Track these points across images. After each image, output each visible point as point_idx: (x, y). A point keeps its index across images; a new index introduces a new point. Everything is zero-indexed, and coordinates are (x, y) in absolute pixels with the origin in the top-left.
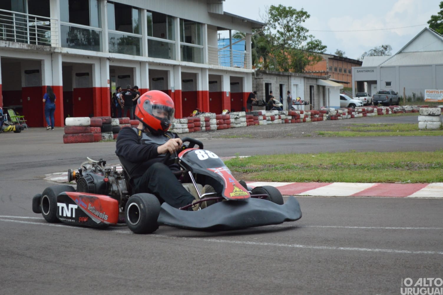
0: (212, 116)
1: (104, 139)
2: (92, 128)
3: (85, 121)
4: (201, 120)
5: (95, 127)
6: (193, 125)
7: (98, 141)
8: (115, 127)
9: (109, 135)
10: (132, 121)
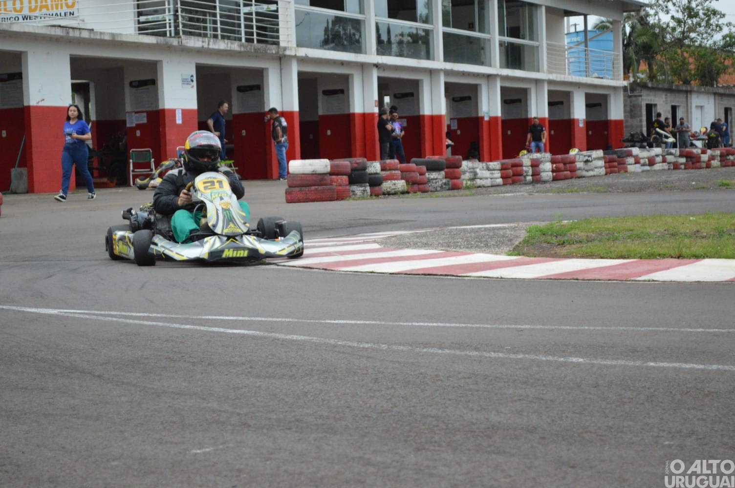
0: (544, 158)
1: (353, 196)
2: (334, 177)
3: (321, 165)
4: (524, 164)
5: (339, 176)
6: (510, 172)
7: (343, 199)
8: (373, 176)
9: (363, 189)
10: (404, 165)
